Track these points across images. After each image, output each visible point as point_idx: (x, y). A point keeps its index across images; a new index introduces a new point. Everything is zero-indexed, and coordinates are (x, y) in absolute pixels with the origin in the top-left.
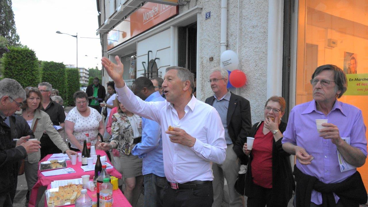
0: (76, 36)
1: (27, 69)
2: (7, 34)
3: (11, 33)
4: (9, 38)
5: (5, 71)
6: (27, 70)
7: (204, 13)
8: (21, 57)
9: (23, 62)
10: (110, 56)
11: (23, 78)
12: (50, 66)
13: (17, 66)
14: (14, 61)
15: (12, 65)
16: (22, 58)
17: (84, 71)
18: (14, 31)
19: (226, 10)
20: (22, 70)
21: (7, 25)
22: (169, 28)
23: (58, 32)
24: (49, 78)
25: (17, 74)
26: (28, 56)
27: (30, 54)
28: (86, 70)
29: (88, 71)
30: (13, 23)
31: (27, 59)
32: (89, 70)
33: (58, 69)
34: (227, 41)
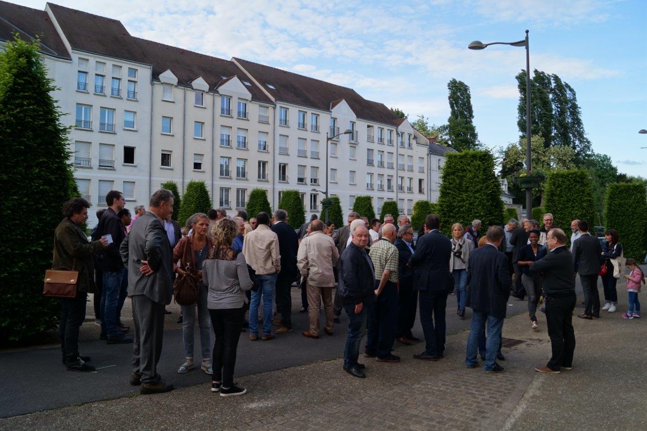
1: (575, 199)
5: (547, 204)
6: (575, 201)
8: (568, 183)
9: (570, 190)
11: (570, 213)
12: (620, 191)
13: (562, 197)
14: (559, 189)
15: (556, 196)
16: (569, 185)
20: (568, 201)
24: (618, 211)
25: (562, 208)
31: (575, 186)
33: (633, 195)
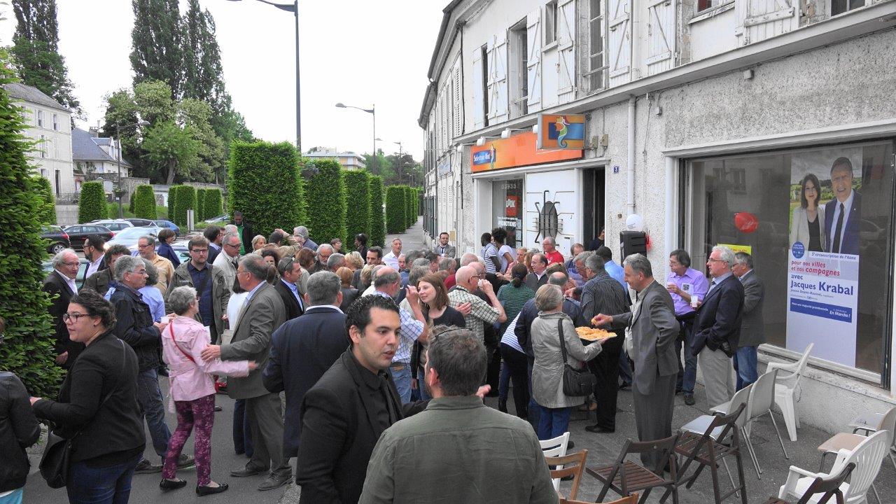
0: (372, 111)
2: (208, 94)
3: (216, 90)
4: (214, 101)
7: (612, 165)
10: (475, 180)
17: (357, 163)
18: (221, 86)
19: (633, 173)
21: (209, 75)
22: (573, 169)
23: (340, 105)
26: (330, 173)
27: (333, 169)
28: (359, 160)
29: (363, 162)
30: (219, 69)
32: (365, 159)
34: (634, 201)
